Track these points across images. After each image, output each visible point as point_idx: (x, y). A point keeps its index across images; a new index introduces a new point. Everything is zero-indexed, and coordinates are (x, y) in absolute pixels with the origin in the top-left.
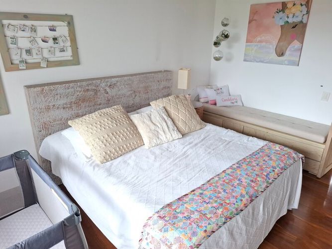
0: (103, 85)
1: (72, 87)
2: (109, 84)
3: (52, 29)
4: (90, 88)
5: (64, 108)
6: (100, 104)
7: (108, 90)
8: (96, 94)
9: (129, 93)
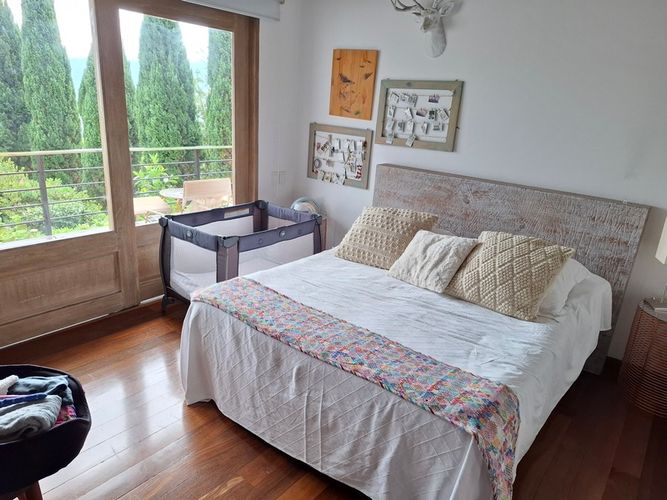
0: (464, 188)
1: (421, 178)
2: (474, 189)
3: (433, 100)
4: (443, 185)
5: (404, 201)
6: (452, 216)
7: (471, 198)
8: (449, 197)
9: (511, 217)
